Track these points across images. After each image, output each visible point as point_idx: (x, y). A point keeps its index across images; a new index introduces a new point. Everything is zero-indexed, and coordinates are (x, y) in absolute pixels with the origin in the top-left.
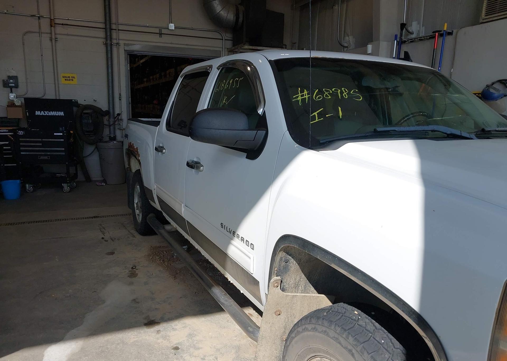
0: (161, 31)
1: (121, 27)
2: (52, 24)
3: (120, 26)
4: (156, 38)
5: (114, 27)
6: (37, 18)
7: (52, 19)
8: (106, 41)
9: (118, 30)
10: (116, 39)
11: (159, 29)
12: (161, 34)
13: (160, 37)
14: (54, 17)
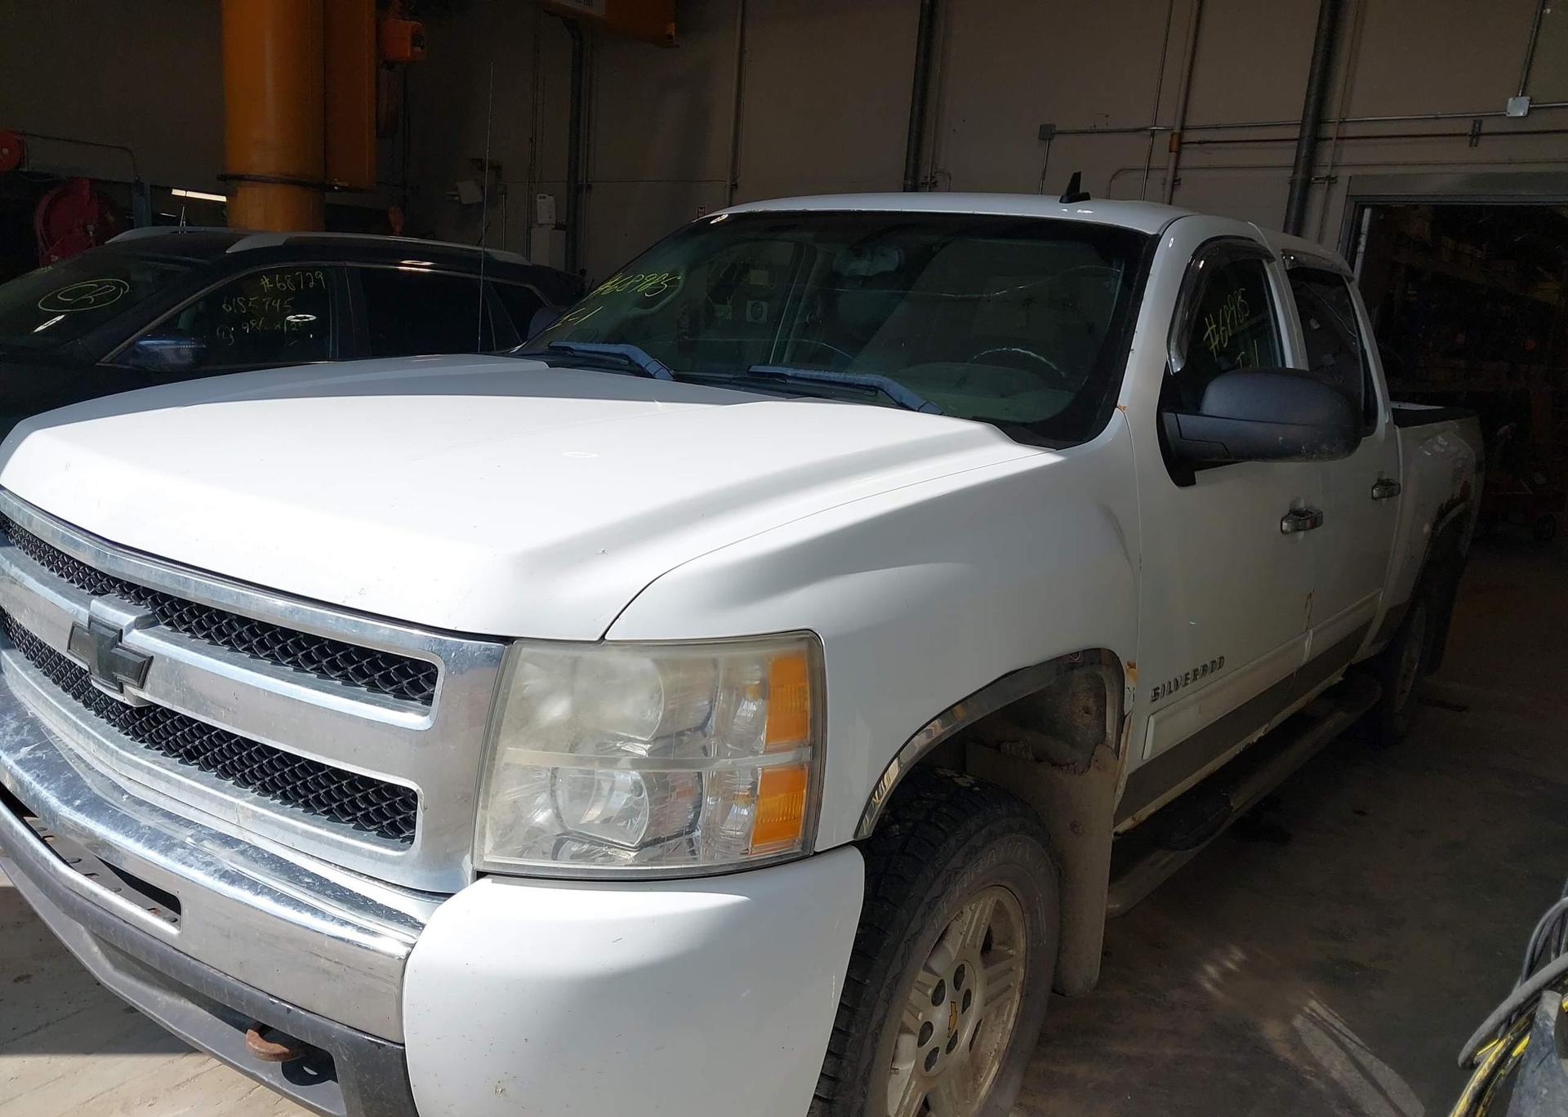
0: (1480, 127)
1: (1351, 130)
2: (1178, 144)
3: (1349, 127)
4: (1459, 150)
5: (1330, 130)
6: (1150, 133)
7: (1174, 133)
8: (1294, 173)
9: (1337, 138)
10: (1327, 166)
11: (1475, 121)
12: (1476, 136)
13: (1470, 146)
14: (1183, 128)
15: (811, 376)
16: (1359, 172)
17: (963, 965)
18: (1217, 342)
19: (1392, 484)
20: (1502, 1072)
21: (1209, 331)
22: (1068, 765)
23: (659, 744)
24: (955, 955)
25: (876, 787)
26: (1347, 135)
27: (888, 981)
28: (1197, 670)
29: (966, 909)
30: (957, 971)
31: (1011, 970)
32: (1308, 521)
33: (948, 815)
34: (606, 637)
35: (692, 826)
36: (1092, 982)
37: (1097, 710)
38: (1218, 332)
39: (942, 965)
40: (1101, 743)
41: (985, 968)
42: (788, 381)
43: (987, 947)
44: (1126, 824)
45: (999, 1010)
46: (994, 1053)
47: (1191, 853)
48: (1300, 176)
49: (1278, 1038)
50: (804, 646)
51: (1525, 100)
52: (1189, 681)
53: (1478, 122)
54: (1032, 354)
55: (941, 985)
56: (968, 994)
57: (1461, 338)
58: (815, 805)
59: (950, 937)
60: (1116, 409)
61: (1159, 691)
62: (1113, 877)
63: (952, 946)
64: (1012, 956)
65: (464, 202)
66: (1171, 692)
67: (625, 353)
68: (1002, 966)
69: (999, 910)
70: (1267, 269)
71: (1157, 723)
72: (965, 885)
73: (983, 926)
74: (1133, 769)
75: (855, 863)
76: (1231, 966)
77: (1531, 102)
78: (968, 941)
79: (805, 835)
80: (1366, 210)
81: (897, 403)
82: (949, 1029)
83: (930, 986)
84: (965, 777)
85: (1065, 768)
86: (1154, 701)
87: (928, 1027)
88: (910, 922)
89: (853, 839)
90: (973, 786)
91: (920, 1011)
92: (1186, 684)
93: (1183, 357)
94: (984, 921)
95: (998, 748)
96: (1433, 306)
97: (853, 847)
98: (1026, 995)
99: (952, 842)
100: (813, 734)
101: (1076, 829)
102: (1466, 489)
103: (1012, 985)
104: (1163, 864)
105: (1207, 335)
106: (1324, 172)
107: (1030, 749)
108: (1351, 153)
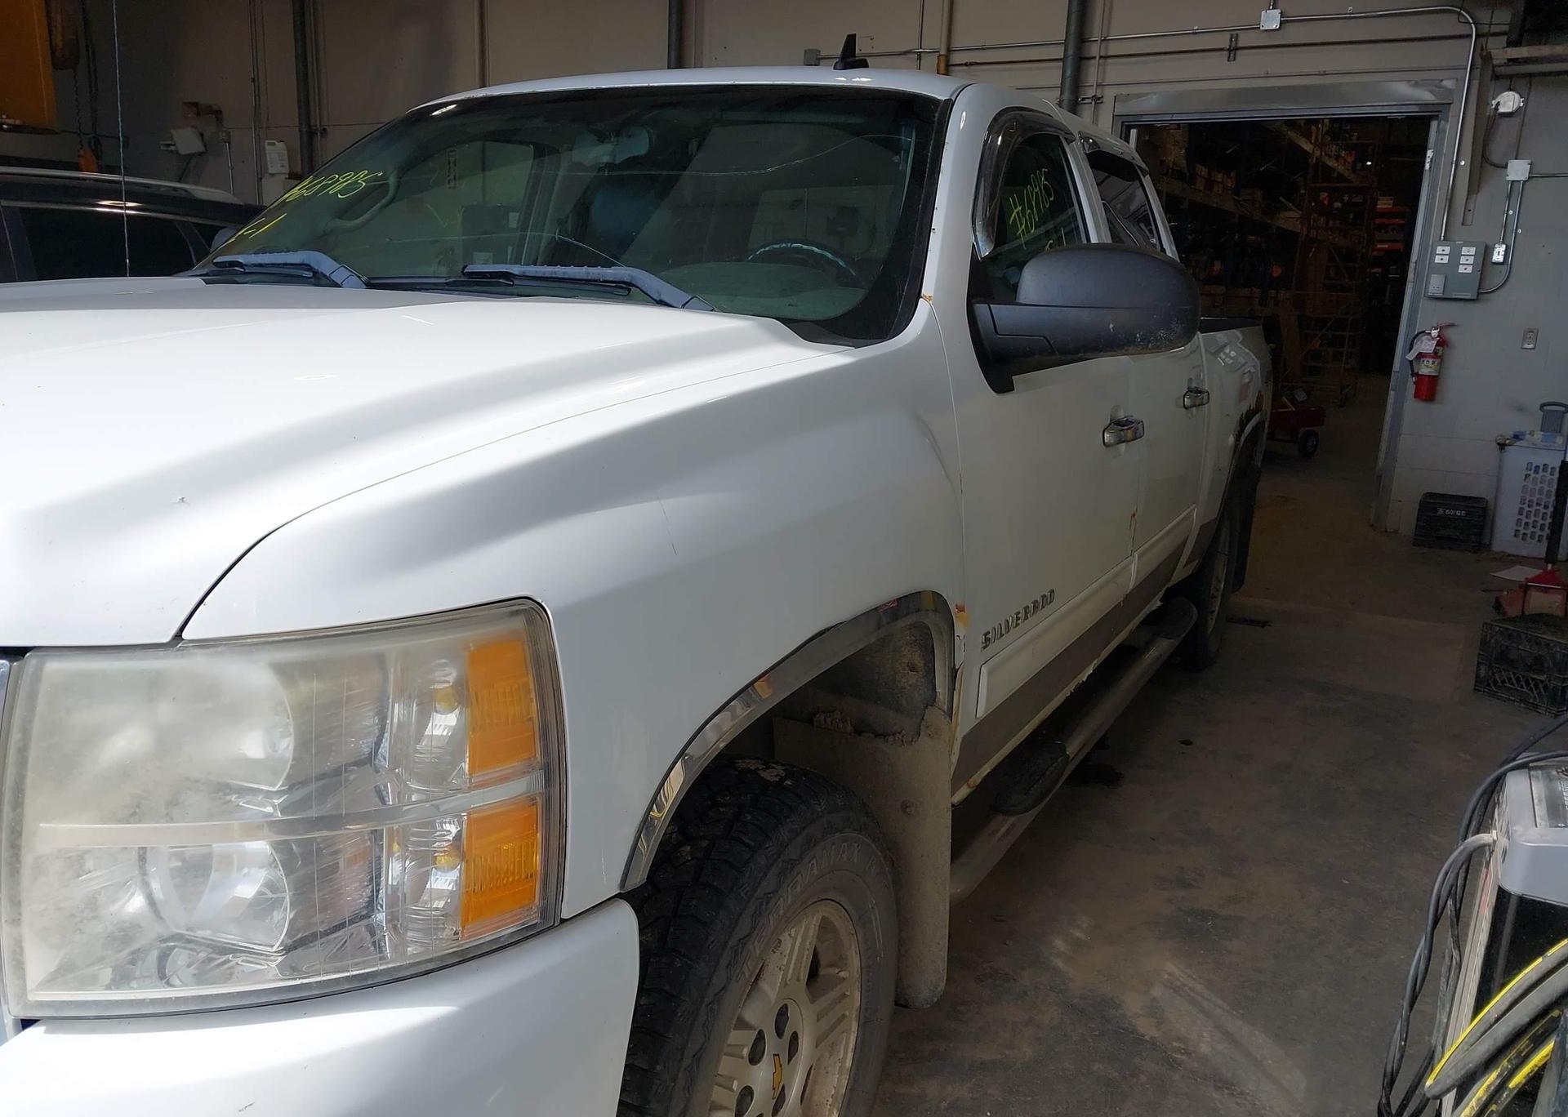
0: (1236, 40)
1: (1114, 49)
3: (1111, 45)
4: (1218, 65)
5: (1094, 50)
6: (916, 56)
7: (940, 55)
8: (1061, 94)
9: (1101, 57)
10: (1093, 86)
11: (1232, 35)
12: (1233, 50)
13: (1228, 61)
14: (949, 50)
15: (544, 273)
16: (1125, 91)
17: (786, 1005)
18: (1023, 226)
19: (1201, 392)
20: (1494, 1107)
21: (1014, 213)
22: (894, 734)
23: (299, 794)
24: (775, 997)
25: (654, 800)
26: (1109, 54)
27: (686, 1062)
28: (1028, 607)
29: (785, 937)
30: (778, 1014)
31: (844, 996)
32: (1129, 431)
33: (754, 825)
34: (184, 635)
35: (371, 905)
36: (939, 989)
37: (925, 665)
38: (1024, 216)
39: (759, 1013)
40: (932, 706)
41: (812, 1002)
42: (516, 282)
43: (814, 973)
44: (963, 792)
45: (833, 1046)
46: (831, 1100)
47: (1032, 814)
48: (1066, 96)
49: (1140, 1012)
50: (519, 623)
51: (1277, 12)
52: (1019, 622)
53: (1234, 37)
54: (816, 250)
55: (760, 1037)
56: (795, 1038)
57: (1218, 266)
58: (556, 853)
59: (766, 975)
60: (921, 299)
61: (990, 636)
62: (955, 856)
63: (771, 990)
64: (844, 979)
65: (183, 152)
66: (1002, 635)
67: (306, 262)
68: (833, 994)
69: (826, 927)
70: (1068, 150)
71: (990, 673)
72: (781, 912)
73: (807, 952)
74: (967, 730)
75: (625, 923)
76: (1077, 934)
77: (1282, 15)
78: (789, 976)
79: (544, 897)
80: (1132, 130)
81: (655, 300)
82: (774, 1089)
83: (742, 1046)
84: (773, 768)
85: (891, 739)
86: (984, 648)
87: (747, 1093)
88: (711, 978)
89: (618, 892)
90: (783, 779)
91: (735, 1079)
92: (1017, 625)
93: (991, 240)
94: (808, 946)
95: (810, 721)
96: (1190, 237)
97: (621, 901)
98: (865, 1023)
99: (762, 860)
100: (546, 752)
101: (908, 810)
102: (1259, 399)
103: (847, 1013)
104: (1005, 830)
105: (1013, 216)
106: (1090, 93)
107: (849, 719)
108: (1115, 72)
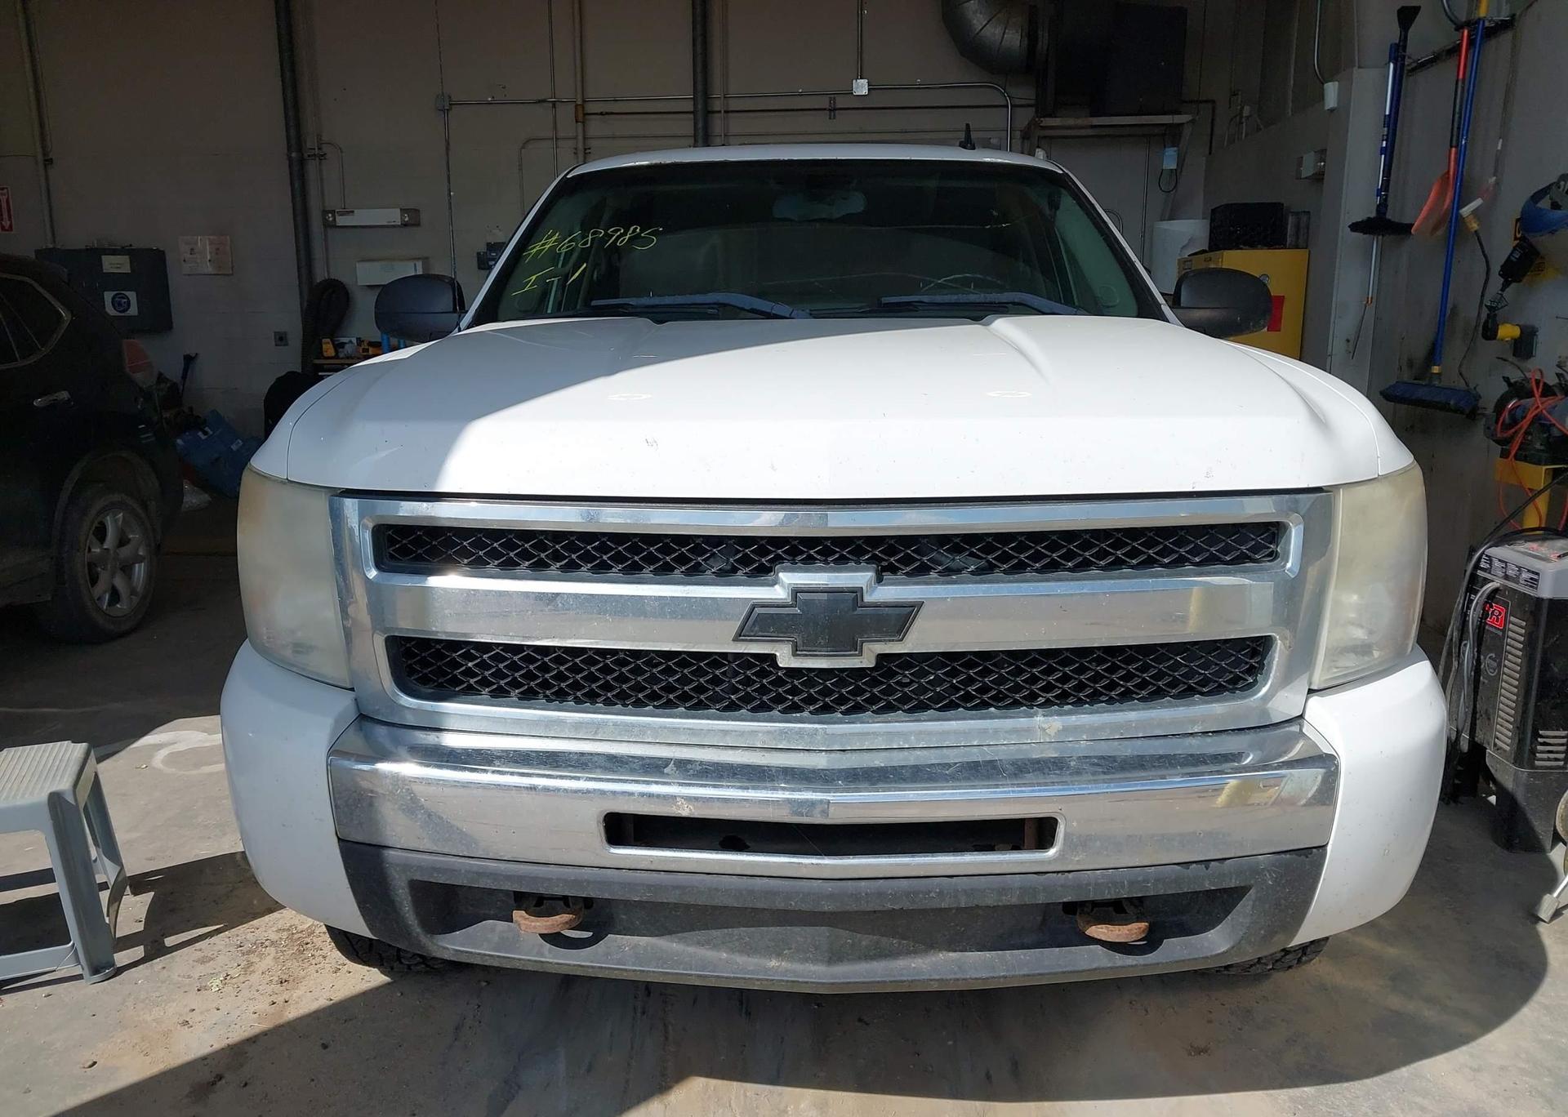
0: (834, 102)
1: (734, 105)
2: (582, 116)
3: (731, 101)
4: (821, 122)
5: (717, 105)
6: (551, 105)
7: (577, 105)
8: (695, 142)
9: (723, 111)
10: (720, 135)
11: (830, 99)
12: (833, 110)
13: (830, 118)
14: (584, 101)
26: (730, 109)
51: (865, 82)
53: (833, 100)
77: (870, 83)
108: (738, 124)
